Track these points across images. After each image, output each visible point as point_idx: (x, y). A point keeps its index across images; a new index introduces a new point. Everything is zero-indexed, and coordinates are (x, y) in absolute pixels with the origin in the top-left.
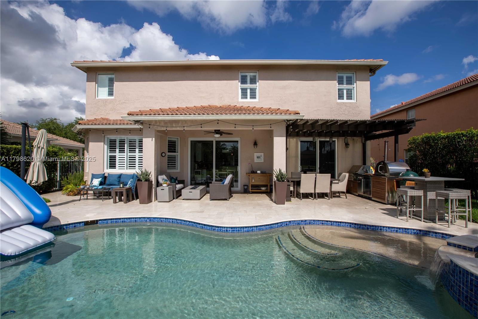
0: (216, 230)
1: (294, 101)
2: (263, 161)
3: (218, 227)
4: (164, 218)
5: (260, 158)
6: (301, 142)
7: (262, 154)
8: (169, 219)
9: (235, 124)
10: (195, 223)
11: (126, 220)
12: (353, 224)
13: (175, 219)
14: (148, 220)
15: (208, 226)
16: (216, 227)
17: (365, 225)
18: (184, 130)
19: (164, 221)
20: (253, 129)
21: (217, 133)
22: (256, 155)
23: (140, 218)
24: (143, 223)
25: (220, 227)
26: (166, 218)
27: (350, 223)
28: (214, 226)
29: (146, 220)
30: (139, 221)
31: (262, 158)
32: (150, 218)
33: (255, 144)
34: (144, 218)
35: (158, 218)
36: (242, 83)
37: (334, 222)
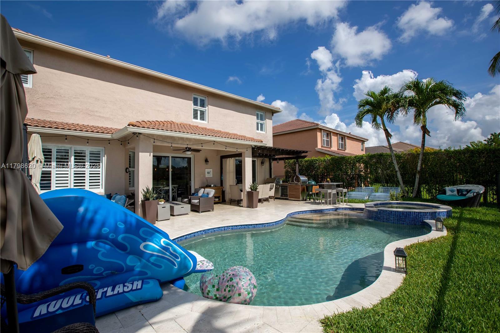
0: (266, 226)
1: (232, 127)
2: (212, 176)
3: (267, 223)
4: (216, 228)
5: (209, 173)
6: (236, 160)
7: (211, 170)
8: (221, 227)
9: (202, 144)
10: (246, 225)
11: (187, 236)
12: (312, 210)
13: (226, 227)
14: (204, 233)
15: (260, 224)
16: (266, 224)
17: (318, 210)
18: (172, 146)
19: (216, 230)
20: (237, 151)
21: (188, 151)
22: (207, 170)
23: (197, 232)
24: (200, 236)
25: (269, 223)
26: (218, 228)
27: (311, 210)
28: (264, 224)
29: (202, 233)
30: (197, 235)
31: (211, 173)
32: (205, 230)
33: (206, 161)
34: (200, 231)
35: (212, 229)
36: (194, 105)
37: (303, 211)
